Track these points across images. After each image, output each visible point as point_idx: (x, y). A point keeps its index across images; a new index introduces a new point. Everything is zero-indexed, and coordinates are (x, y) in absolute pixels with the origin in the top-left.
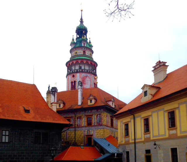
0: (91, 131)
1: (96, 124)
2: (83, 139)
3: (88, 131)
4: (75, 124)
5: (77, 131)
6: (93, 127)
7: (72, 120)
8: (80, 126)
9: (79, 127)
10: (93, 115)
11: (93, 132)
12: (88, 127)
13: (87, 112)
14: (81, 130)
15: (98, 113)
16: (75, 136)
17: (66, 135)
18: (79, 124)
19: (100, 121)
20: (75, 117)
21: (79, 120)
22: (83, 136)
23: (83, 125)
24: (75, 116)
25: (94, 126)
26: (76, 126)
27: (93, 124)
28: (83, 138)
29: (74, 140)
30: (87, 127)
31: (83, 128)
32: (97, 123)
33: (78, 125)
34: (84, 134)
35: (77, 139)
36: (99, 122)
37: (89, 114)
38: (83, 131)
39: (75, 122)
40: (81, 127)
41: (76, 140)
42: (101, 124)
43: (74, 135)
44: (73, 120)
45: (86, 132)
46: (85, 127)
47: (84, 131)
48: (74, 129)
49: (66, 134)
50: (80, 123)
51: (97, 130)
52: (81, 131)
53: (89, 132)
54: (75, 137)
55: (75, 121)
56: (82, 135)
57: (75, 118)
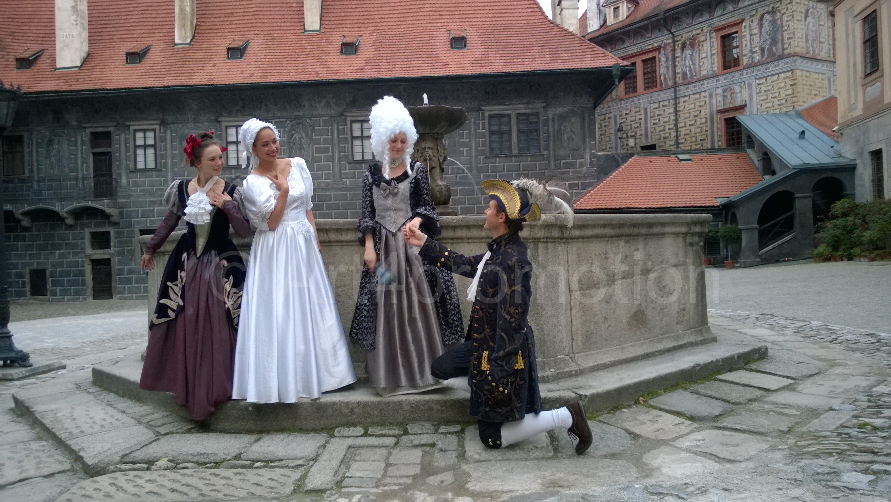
0: (737, 89)
1: (757, 57)
2: (708, 129)
3: (724, 91)
4: (675, 73)
5: (683, 99)
6: (745, 72)
7: (663, 59)
8: (692, 76)
9: (690, 84)
10: (743, 20)
11: (745, 94)
12: (723, 74)
13: (718, 12)
14: (700, 93)
15: (767, 9)
16: (676, 120)
17: (643, 121)
18: (690, 70)
19: (774, 42)
20: (674, 46)
21: (688, 52)
22: (708, 116)
23: (704, 73)
24: (674, 42)
25: (752, 66)
26: (679, 79)
27: (745, 61)
28: (709, 124)
29: (674, 134)
30: (722, 78)
31: (706, 82)
32: (762, 50)
33: (684, 75)
34: (711, 106)
35: (683, 132)
36: (771, 45)
37: (727, 21)
38: (707, 94)
39: (674, 66)
40: (698, 81)
41: (682, 136)
42: (780, 52)
43: (673, 118)
44: (667, 59)
45: (720, 98)
46: (715, 76)
47: (711, 96)
48: (670, 93)
49: (643, 117)
50: (693, 64)
51: (763, 81)
52: (697, 96)
53: (728, 94)
54: (676, 125)
55: (674, 58)
56: (703, 114)
57: (674, 50)
